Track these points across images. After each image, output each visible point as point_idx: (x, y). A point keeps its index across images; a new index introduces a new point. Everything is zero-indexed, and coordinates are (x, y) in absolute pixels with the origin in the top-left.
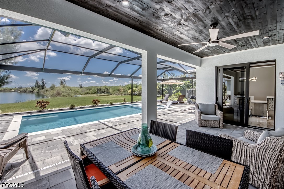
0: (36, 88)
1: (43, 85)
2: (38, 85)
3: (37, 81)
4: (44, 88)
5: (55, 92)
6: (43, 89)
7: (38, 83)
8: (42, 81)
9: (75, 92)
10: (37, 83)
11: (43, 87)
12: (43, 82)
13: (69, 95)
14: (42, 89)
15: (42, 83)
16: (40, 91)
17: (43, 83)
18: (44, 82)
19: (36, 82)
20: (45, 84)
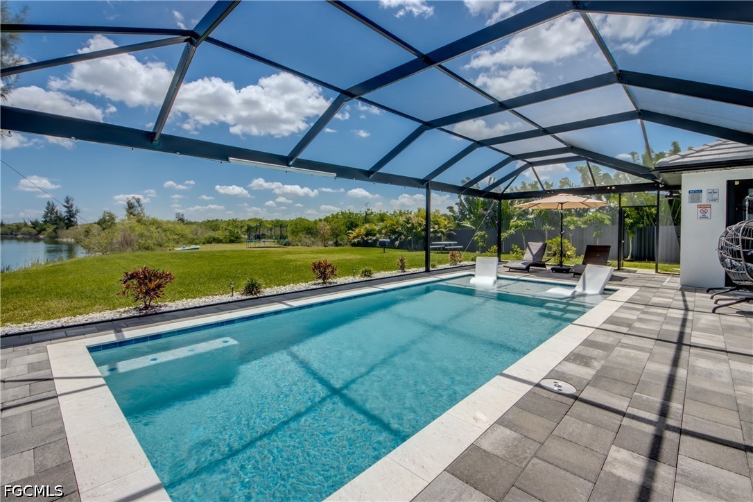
0: (48, 224)
1: (71, 214)
2: (53, 216)
3: (49, 203)
4: (72, 226)
5: (118, 237)
6: (71, 228)
7: (53, 209)
8: (66, 204)
9: (176, 237)
10: (51, 209)
11: (69, 222)
12: (69, 208)
13: (160, 245)
14: (67, 228)
15: (66, 209)
16: (60, 232)
17: (70, 211)
18: (72, 206)
19: (47, 208)
20: (76, 214)
